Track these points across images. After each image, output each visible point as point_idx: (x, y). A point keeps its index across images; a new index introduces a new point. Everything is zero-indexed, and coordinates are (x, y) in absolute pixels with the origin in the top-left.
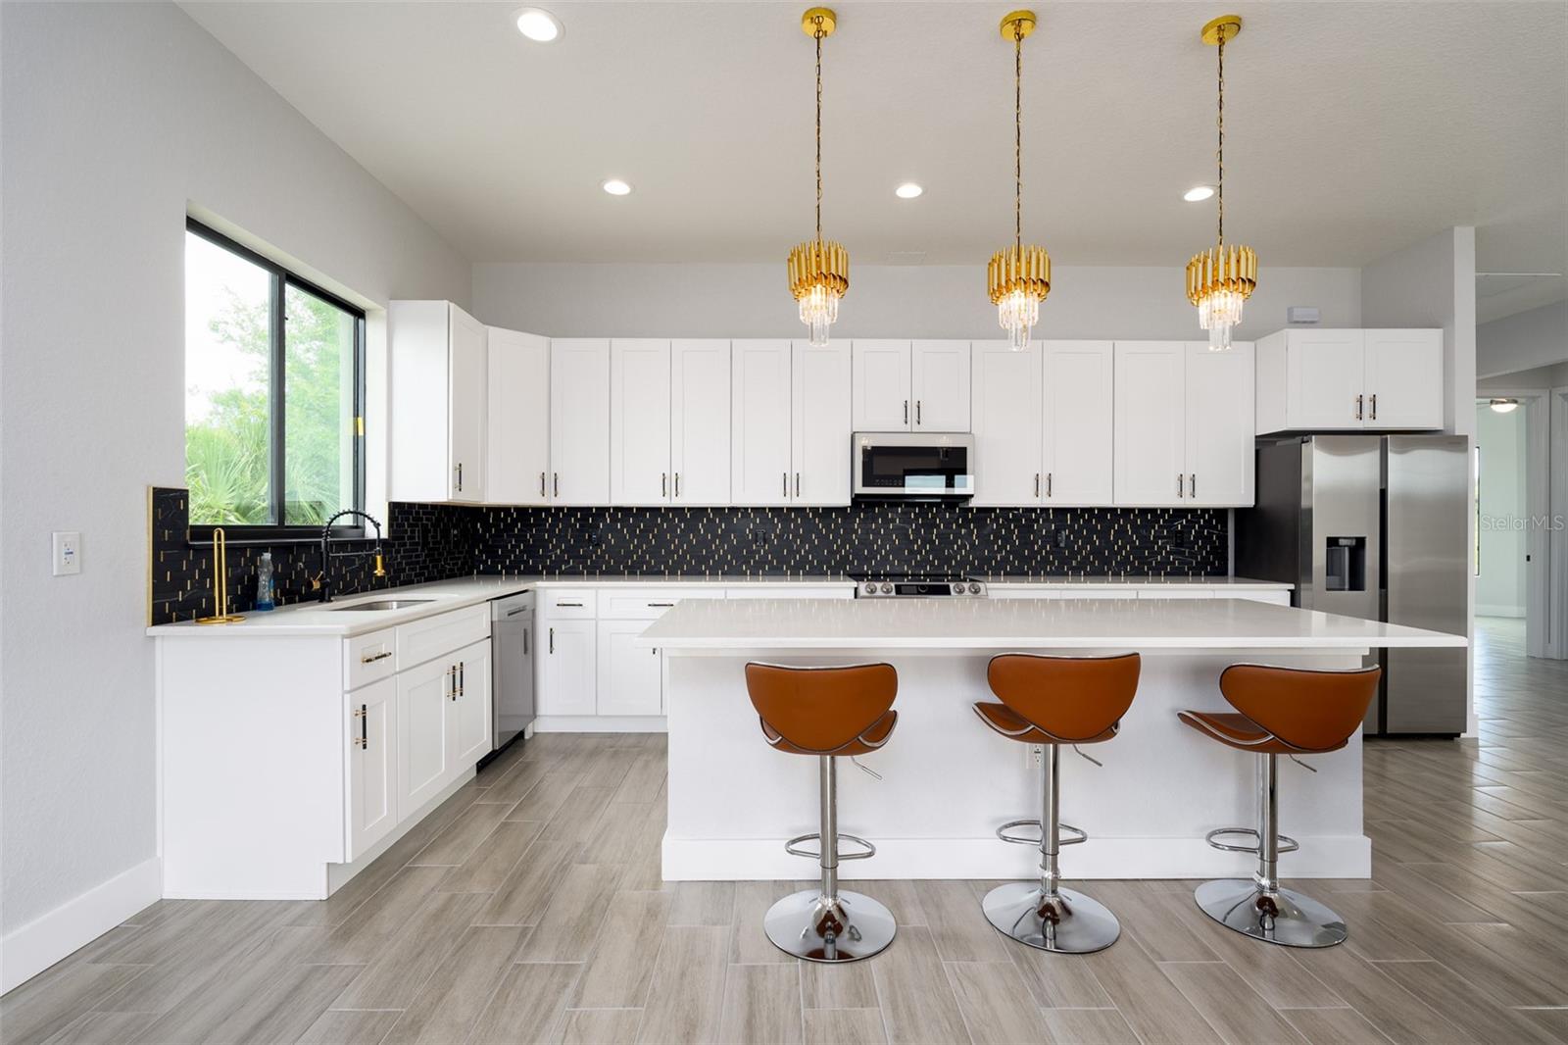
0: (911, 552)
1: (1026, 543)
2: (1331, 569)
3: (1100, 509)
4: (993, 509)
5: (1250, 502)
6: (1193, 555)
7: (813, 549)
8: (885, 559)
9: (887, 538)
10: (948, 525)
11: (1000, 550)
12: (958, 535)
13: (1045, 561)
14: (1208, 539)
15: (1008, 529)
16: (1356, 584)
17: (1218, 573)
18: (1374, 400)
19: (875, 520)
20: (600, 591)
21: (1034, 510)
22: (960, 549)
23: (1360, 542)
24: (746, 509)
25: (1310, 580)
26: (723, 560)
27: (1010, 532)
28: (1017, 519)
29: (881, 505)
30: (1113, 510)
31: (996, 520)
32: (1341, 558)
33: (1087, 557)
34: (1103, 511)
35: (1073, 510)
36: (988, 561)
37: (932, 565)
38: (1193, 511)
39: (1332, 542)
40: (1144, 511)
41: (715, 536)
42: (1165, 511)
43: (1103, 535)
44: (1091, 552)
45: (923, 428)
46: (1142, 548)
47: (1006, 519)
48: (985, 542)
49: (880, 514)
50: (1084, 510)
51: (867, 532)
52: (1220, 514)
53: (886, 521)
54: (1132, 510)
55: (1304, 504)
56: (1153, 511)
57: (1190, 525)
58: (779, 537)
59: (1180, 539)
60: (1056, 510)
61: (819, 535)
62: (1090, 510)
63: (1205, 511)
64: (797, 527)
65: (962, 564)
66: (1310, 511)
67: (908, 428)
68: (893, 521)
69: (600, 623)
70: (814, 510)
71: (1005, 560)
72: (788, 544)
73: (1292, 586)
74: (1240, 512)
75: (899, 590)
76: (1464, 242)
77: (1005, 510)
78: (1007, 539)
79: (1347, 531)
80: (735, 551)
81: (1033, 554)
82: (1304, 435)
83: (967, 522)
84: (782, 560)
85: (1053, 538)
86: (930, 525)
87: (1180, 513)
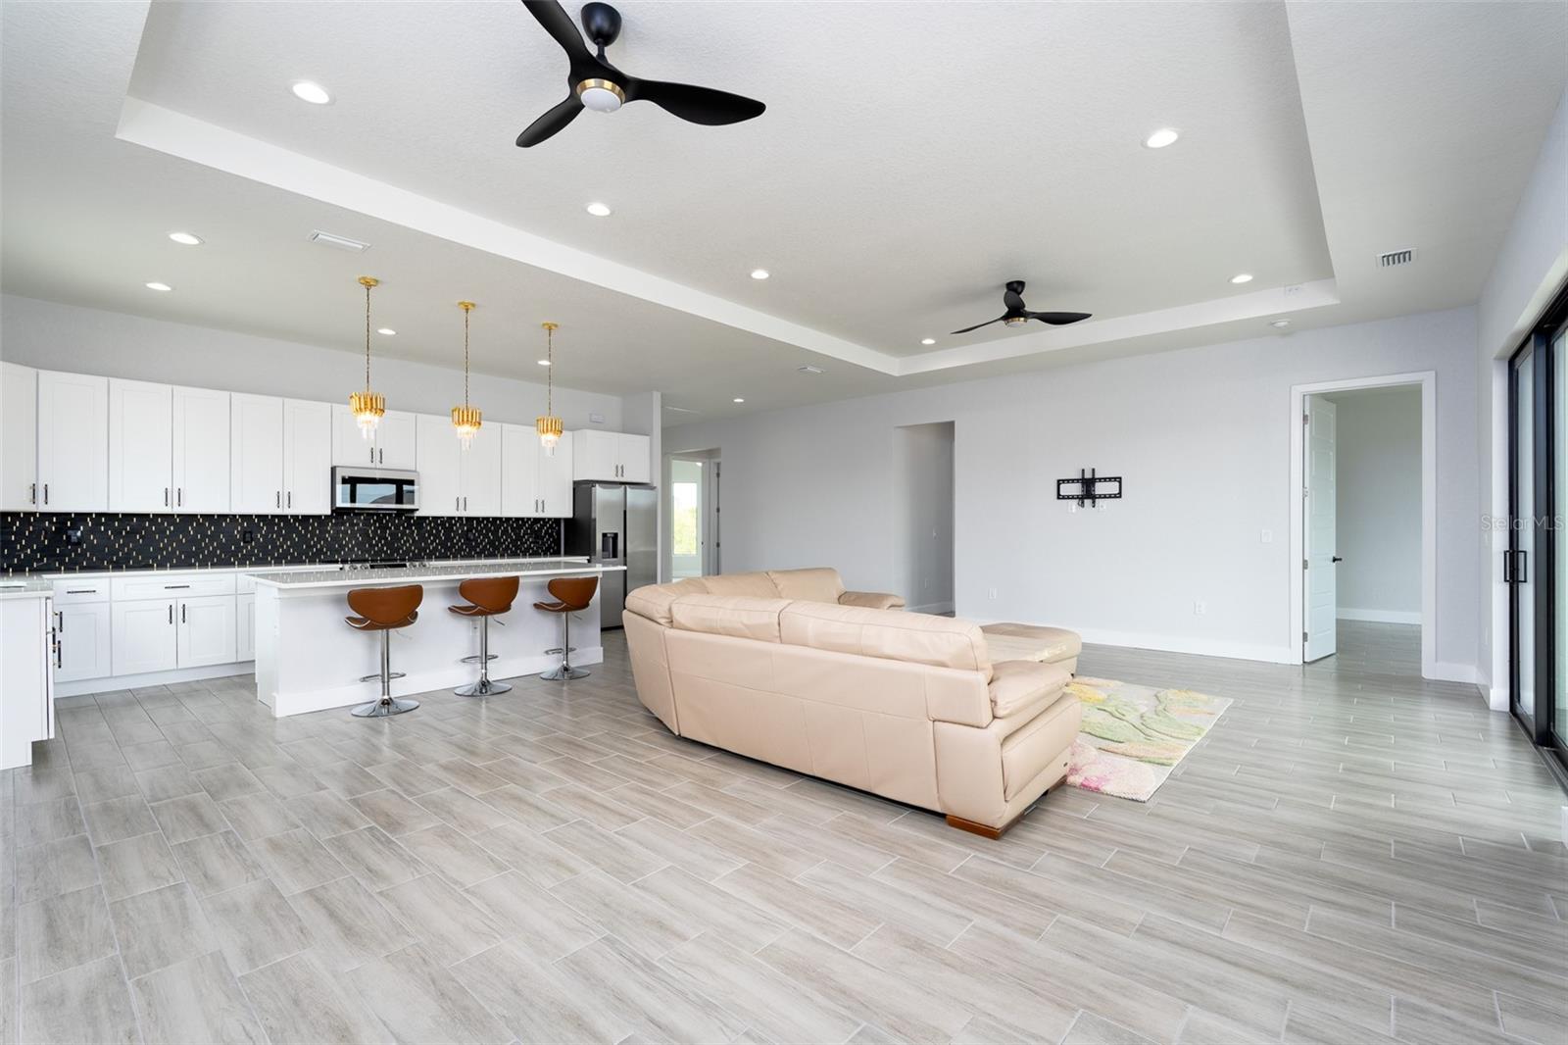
0: (371, 545)
1: (449, 538)
2: (604, 548)
3: (493, 518)
4: (428, 518)
5: (571, 515)
6: (544, 544)
7: (294, 545)
8: (351, 550)
9: (353, 536)
10: (397, 527)
11: (432, 543)
12: (404, 533)
13: (461, 549)
14: (551, 535)
15: (437, 530)
16: (615, 555)
17: (557, 553)
18: (622, 467)
19: (343, 524)
20: (113, 579)
21: (454, 518)
22: (405, 542)
23: (616, 535)
24: (235, 516)
25: (595, 554)
26: (212, 554)
27: (439, 532)
28: (443, 524)
29: (348, 514)
30: (501, 519)
31: (430, 524)
32: (608, 542)
33: (486, 546)
34: (495, 519)
35: (477, 519)
36: (424, 550)
37: (386, 552)
38: (543, 519)
39: (604, 535)
40: (517, 519)
41: (204, 536)
42: (529, 519)
43: (495, 533)
44: (488, 543)
45: (383, 466)
46: (516, 540)
47: (436, 523)
48: (423, 538)
49: (348, 520)
50: (484, 519)
51: (338, 532)
52: (557, 521)
53: (352, 525)
54: (511, 519)
55: (593, 517)
56: (522, 519)
57: (542, 526)
58: (265, 537)
59: (537, 535)
60: (468, 519)
61: (299, 534)
62: (487, 519)
63: (550, 519)
64: (280, 529)
65: (406, 553)
66: (595, 520)
67: (373, 465)
68: (358, 524)
69: (113, 604)
70: (295, 517)
71: (436, 549)
72: (273, 542)
73: (588, 558)
74: (566, 520)
75: (372, 567)
76: (657, 397)
77: (435, 518)
78: (437, 536)
79: (610, 530)
80: (224, 548)
81: (453, 545)
82: (593, 483)
83: (409, 526)
84: (266, 553)
85: (465, 535)
86: (384, 528)
87: (537, 520)
